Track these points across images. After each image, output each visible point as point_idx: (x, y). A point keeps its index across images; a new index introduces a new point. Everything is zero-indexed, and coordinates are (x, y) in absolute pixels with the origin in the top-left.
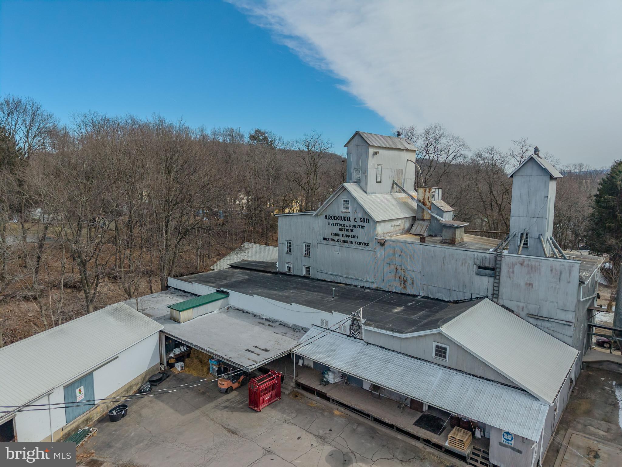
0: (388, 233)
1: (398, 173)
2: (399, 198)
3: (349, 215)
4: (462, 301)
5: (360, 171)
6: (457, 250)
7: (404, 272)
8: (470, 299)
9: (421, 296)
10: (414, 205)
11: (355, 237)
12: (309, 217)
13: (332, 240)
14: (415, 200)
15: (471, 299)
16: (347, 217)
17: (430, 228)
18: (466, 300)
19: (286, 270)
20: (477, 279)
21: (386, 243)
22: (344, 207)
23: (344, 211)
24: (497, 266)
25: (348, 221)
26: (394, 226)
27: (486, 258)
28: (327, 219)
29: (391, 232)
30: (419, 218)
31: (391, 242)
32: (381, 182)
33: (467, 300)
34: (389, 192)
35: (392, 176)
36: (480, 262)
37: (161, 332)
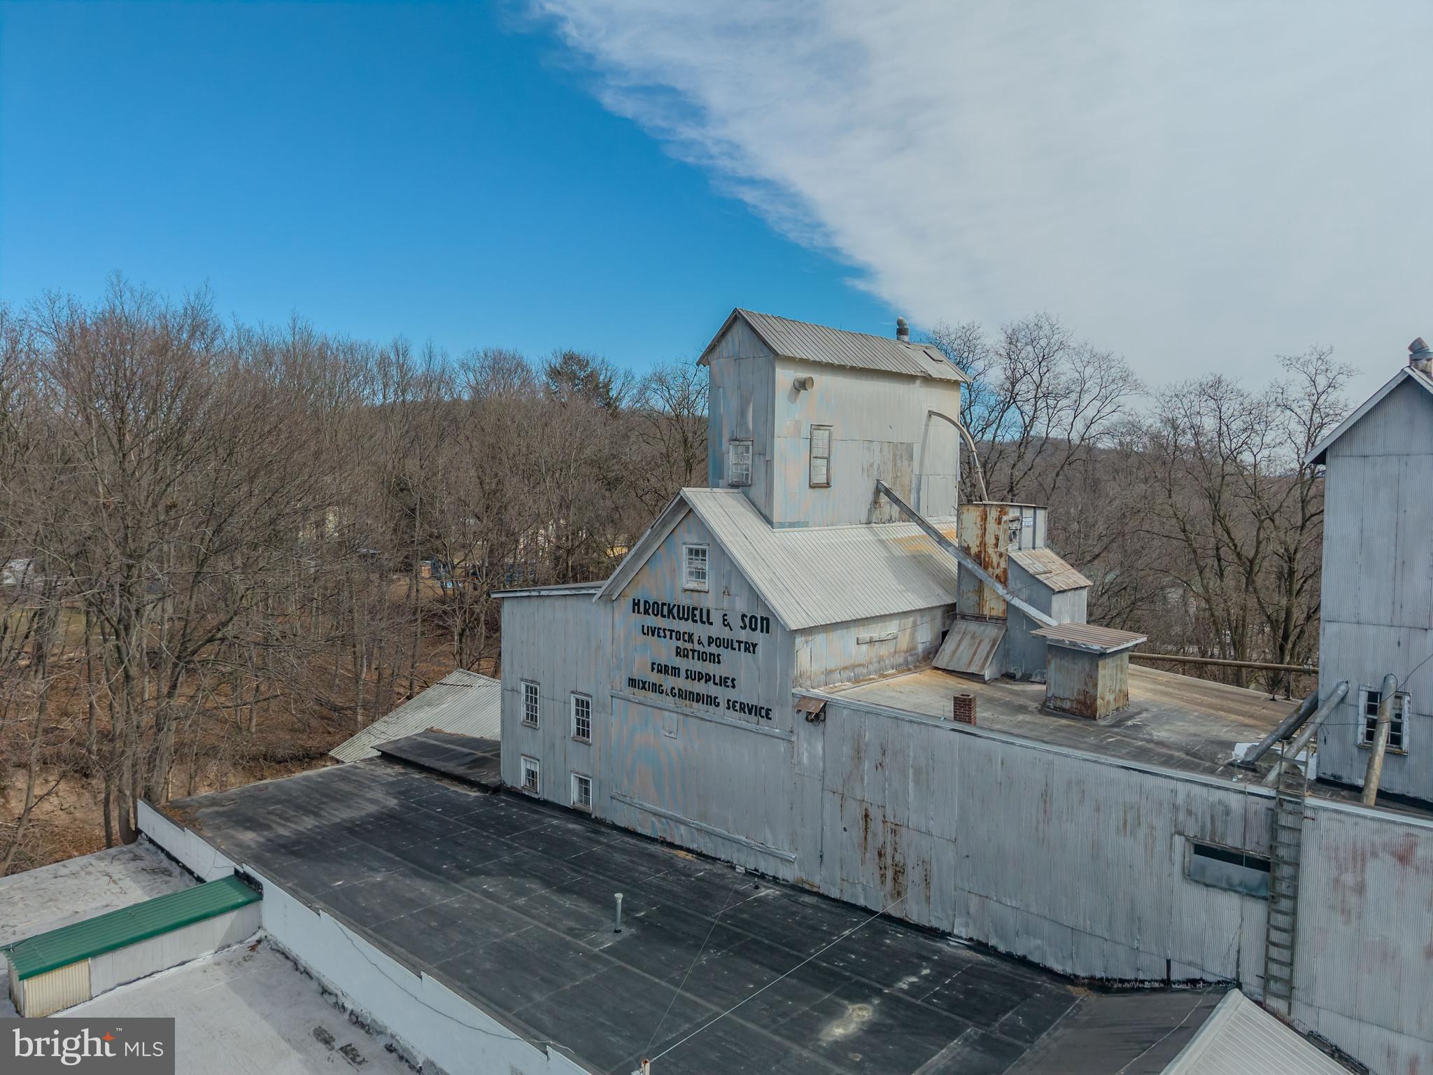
0: (845, 668)
1: (895, 455)
2: (899, 541)
3: (708, 602)
4: (1127, 985)
5: (747, 448)
6: (1098, 767)
7: (894, 832)
8: (1162, 981)
9: (960, 938)
10: (950, 562)
11: (726, 682)
12: (582, 604)
13: (657, 688)
14: (950, 549)
15: (1167, 983)
16: (701, 610)
17: (1004, 650)
18: (1143, 982)
19: (523, 781)
20: (1191, 897)
21: (830, 713)
22: (691, 573)
23: (692, 585)
24: (1282, 852)
25: (703, 622)
26: (871, 642)
27: (1227, 813)
28: (639, 612)
29: (859, 665)
30: (967, 611)
31: (845, 712)
32: (828, 485)
33: (1147, 985)
34: (864, 519)
35: (872, 465)
36: (1203, 828)
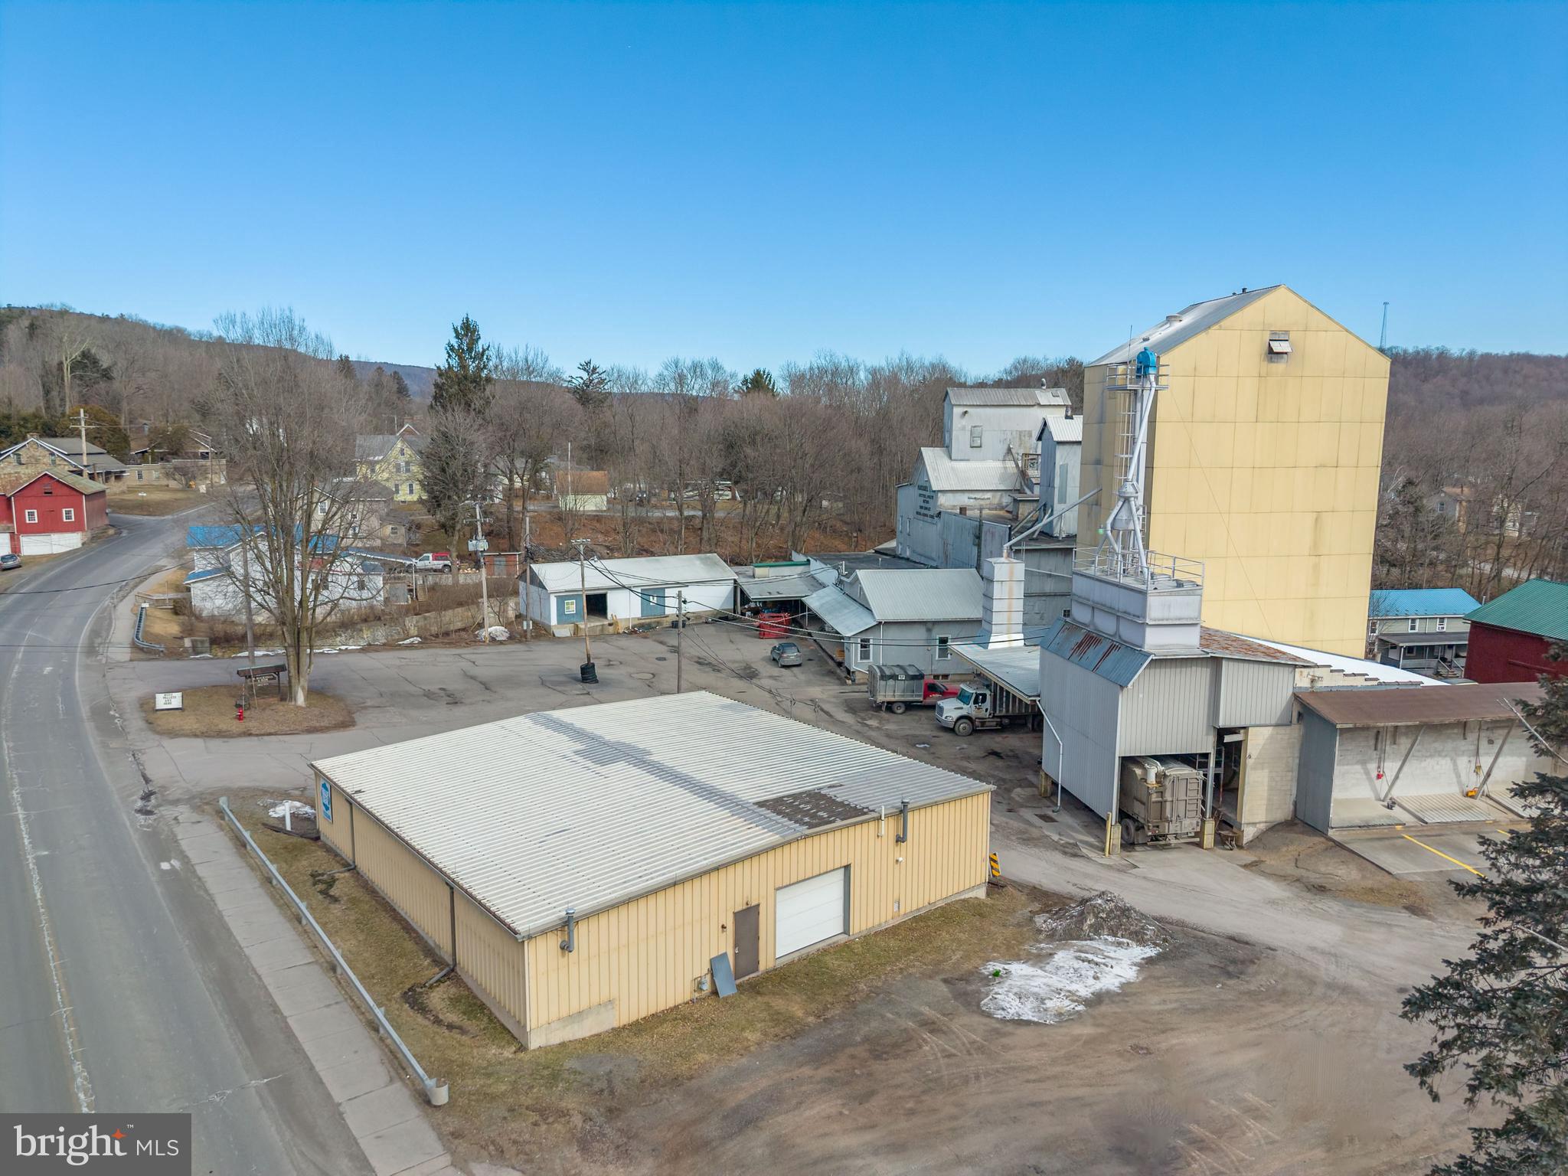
1: (1020, 435)
23: (926, 480)
26: (976, 499)
29: (969, 506)
31: (943, 514)
32: (980, 447)
34: (1001, 460)
35: (1005, 439)
37: (735, 581)
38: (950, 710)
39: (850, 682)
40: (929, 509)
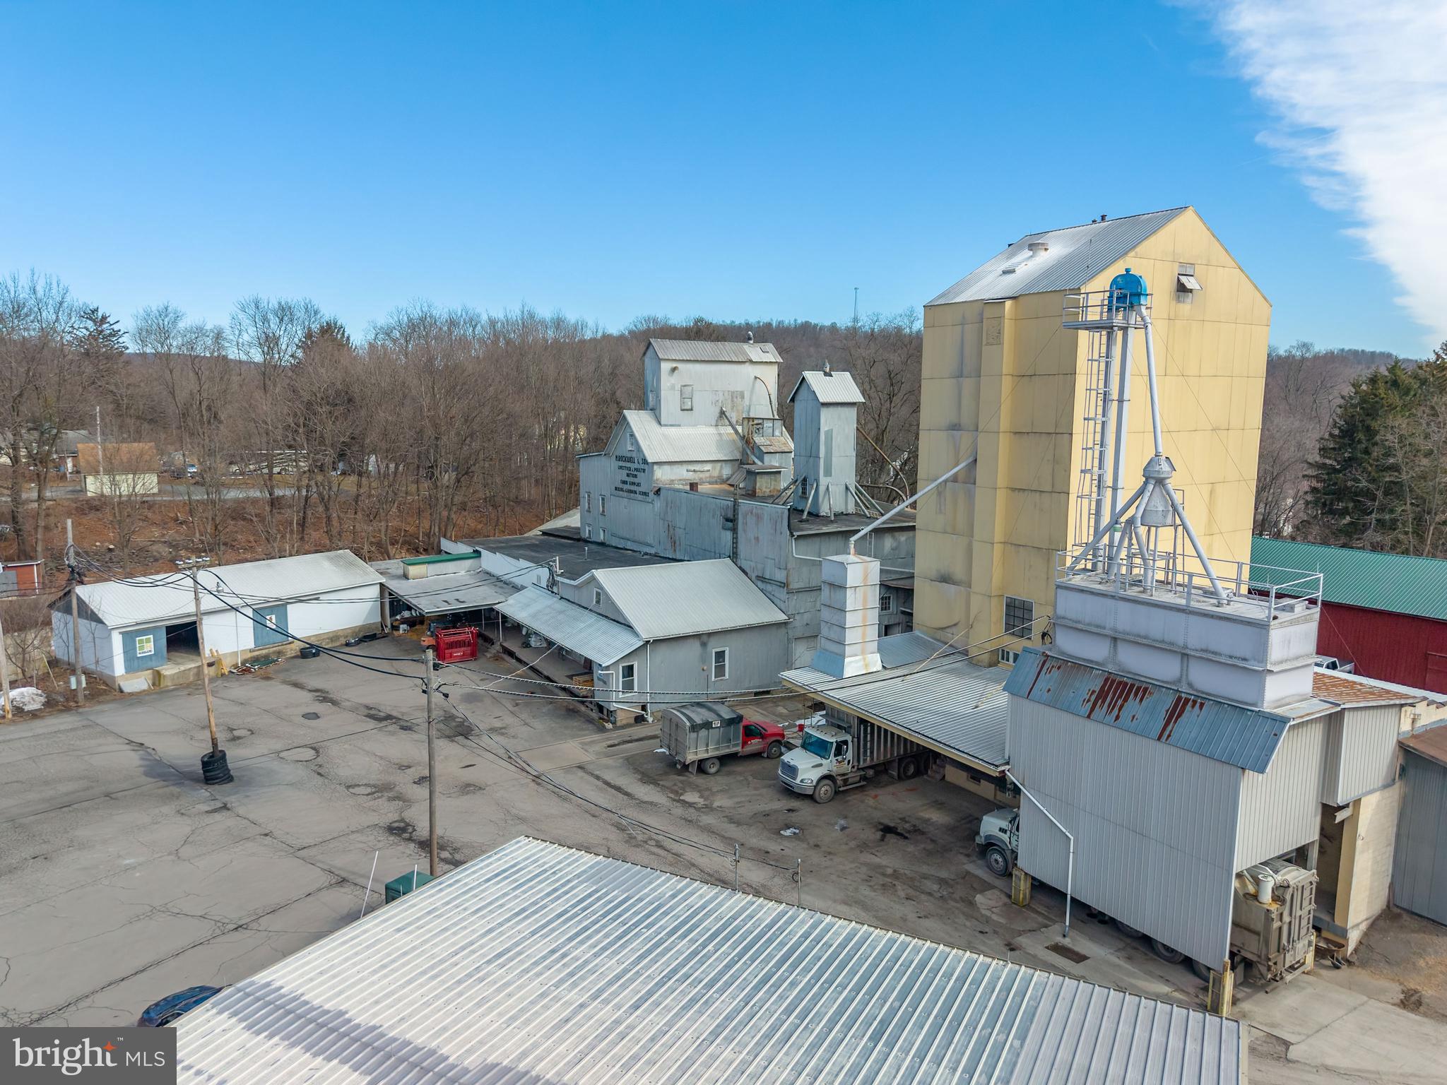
0: (680, 480)
1: (732, 396)
2: (728, 434)
3: (633, 455)
6: (708, 498)
7: (674, 530)
12: (604, 458)
13: (621, 489)
16: (632, 458)
19: (587, 535)
20: (723, 534)
21: (661, 492)
22: (630, 444)
23: (629, 450)
24: (736, 517)
25: (632, 463)
26: (694, 471)
27: (729, 507)
28: (617, 461)
31: (664, 491)
32: (692, 410)
35: (717, 401)
36: (725, 513)
37: (381, 585)
38: (806, 770)
39: (609, 726)
40: (639, 485)
